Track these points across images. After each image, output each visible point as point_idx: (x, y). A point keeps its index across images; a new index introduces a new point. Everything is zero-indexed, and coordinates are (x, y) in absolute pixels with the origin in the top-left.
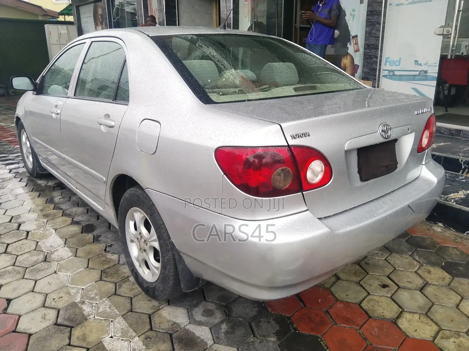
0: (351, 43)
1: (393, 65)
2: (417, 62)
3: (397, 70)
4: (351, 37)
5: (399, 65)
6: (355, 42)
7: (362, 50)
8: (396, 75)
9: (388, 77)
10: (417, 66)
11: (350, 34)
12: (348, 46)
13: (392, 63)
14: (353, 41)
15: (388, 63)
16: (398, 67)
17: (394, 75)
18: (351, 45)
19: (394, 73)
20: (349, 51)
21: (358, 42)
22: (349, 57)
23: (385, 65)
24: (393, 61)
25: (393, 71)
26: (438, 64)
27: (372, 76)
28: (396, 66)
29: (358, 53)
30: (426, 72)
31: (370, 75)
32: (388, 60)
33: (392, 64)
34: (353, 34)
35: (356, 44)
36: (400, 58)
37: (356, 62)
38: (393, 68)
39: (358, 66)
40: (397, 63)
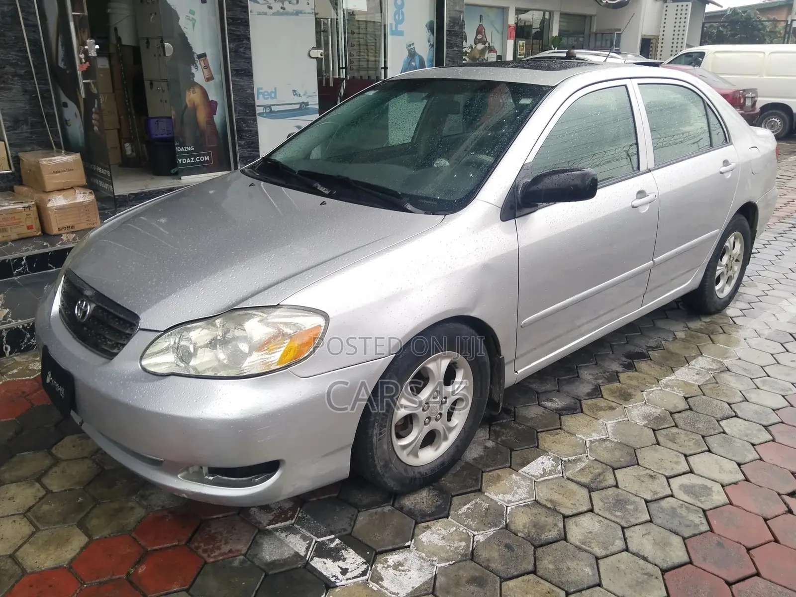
0: (196, 66)
1: (267, 99)
2: (295, 92)
3: (274, 105)
4: (195, 56)
5: (275, 97)
6: (203, 65)
7: (218, 78)
8: (274, 112)
9: (265, 115)
10: (296, 97)
11: (193, 51)
12: (192, 72)
13: (267, 95)
14: (200, 63)
15: (261, 96)
16: (275, 100)
17: (271, 112)
18: (197, 69)
19: (271, 109)
20: (196, 80)
21: (208, 65)
22: (197, 90)
23: (258, 98)
24: (267, 92)
25: (270, 106)
26: (317, 94)
27: (250, 116)
28: (272, 98)
29: (212, 82)
30: (307, 104)
31: (246, 114)
32: (260, 91)
33: (266, 97)
34: (198, 50)
35: (207, 67)
36: (275, 88)
37: (212, 97)
38: (269, 102)
39: (216, 103)
40: (273, 95)
